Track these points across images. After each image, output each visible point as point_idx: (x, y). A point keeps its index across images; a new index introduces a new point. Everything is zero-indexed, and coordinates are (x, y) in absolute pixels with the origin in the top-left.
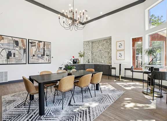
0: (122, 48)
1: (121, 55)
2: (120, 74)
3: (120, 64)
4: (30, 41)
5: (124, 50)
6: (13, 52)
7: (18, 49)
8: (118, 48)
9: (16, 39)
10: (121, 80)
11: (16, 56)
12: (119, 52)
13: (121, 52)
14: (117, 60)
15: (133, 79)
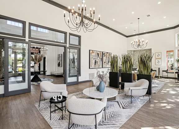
0: (160, 57)
1: (159, 62)
2: (159, 74)
3: (159, 68)
4: (103, 53)
5: (161, 58)
6: (97, 60)
7: (98, 58)
8: (157, 57)
9: (98, 52)
10: (159, 78)
11: (98, 63)
12: (157, 60)
13: (159, 60)
14: (156, 65)
15: (168, 78)
